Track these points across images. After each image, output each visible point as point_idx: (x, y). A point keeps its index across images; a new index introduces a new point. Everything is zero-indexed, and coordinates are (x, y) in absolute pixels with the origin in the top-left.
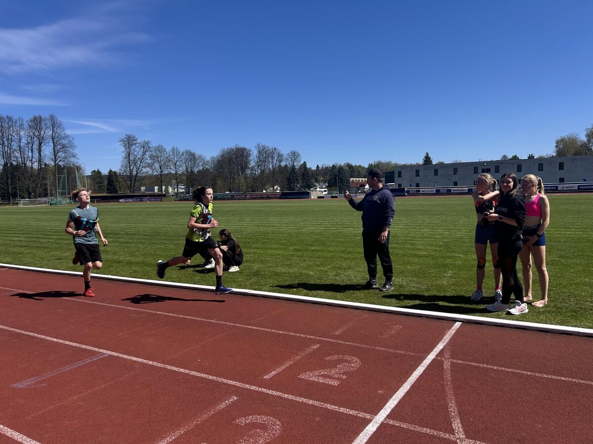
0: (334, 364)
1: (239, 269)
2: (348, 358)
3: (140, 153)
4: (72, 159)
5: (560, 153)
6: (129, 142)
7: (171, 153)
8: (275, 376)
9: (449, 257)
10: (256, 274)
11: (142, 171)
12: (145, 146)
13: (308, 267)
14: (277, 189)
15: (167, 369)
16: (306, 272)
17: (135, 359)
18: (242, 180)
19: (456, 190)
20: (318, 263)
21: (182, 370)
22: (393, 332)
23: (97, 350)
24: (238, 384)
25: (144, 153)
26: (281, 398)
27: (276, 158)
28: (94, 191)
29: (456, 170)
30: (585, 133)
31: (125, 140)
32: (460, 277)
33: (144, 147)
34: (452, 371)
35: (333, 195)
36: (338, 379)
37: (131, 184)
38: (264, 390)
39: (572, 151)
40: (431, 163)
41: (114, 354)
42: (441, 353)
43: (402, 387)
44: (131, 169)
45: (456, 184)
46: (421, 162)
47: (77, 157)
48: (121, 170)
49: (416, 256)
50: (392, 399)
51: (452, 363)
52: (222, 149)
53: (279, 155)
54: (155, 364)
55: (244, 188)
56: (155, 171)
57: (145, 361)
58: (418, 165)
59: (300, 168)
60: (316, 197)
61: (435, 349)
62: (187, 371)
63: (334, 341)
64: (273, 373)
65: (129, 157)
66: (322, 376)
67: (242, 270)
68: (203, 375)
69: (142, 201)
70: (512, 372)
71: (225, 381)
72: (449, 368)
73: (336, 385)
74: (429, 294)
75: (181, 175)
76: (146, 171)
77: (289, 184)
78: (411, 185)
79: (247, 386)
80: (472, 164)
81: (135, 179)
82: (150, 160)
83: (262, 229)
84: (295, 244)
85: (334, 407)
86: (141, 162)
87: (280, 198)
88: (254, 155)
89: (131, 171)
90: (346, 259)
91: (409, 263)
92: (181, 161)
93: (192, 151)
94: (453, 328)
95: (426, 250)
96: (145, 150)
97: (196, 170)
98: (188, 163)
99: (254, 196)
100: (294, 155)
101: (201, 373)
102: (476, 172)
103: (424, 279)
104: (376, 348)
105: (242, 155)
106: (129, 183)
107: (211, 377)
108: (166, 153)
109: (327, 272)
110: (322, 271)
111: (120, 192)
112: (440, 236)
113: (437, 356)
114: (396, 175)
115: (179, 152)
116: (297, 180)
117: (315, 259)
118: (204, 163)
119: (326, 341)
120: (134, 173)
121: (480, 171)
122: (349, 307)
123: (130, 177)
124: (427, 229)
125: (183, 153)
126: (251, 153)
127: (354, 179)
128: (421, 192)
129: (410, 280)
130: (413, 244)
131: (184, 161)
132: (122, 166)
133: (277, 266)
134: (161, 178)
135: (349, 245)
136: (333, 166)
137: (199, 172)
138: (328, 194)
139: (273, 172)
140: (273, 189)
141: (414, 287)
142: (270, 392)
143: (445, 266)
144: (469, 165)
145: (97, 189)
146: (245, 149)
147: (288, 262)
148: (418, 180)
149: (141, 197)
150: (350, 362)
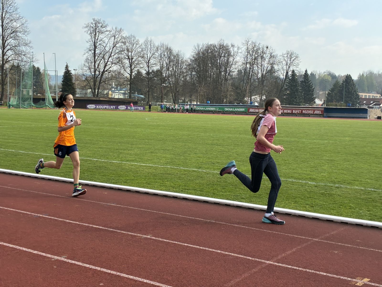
6: (96, 28)
11: (111, 69)
25: (114, 45)
31: (92, 25)
37: (95, 85)
44: (96, 66)
47: (31, 45)
52: (196, 45)
53: (271, 57)
56: (123, 69)
65: (95, 49)
76: (116, 69)
81: (100, 79)
86: (109, 57)
92: (155, 58)
93: (169, 46)
96: (115, 41)
98: (164, 61)
106: (92, 83)
108: (139, 47)
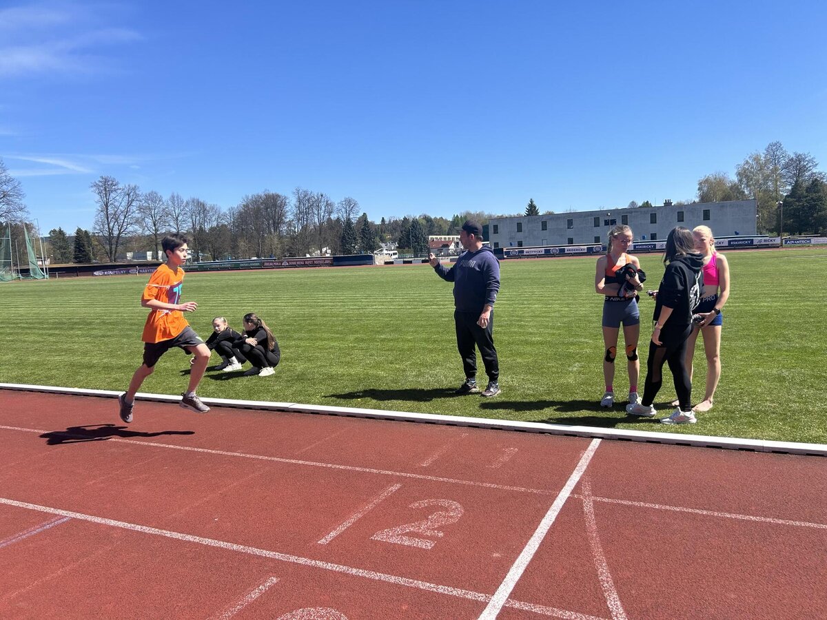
0: (424, 514)
1: (274, 372)
2: (444, 502)
3: (123, 204)
4: (19, 214)
5: (704, 198)
6: (106, 187)
7: (170, 203)
8: (335, 538)
9: (573, 344)
10: (301, 378)
11: (127, 230)
12: (131, 194)
13: (377, 365)
14: (326, 252)
15: (165, 537)
16: (375, 372)
17: (113, 523)
18: (276, 240)
19: (572, 250)
20: (391, 358)
21: (189, 538)
22: (506, 458)
23: (51, 510)
24: (278, 556)
25: (129, 204)
26: (346, 575)
27: (323, 208)
28: (55, 260)
29: (570, 223)
30: (736, 171)
31: (100, 184)
32: (590, 371)
33: (129, 195)
34: (596, 515)
35: (405, 260)
36: (431, 538)
37: (111, 249)
38: (320, 564)
39: (720, 195)
40: (537, 213)
41: (79, 516)
42: (577, 488)
43: (527, 546)
44: (111, 228)
45: (571, 241)
46: (523, 212)
47: (26, 209)
48: (95, 228)
49: (527, 343)
50: (515, 565)
51: (595, 502)
53: (327, 204)
54: (146, 529)
55: (278, 252)
56: (146, 229)
57: (129, 525)
58: (520, 217)
59: (359, 222)
60: (383, 263)
61: (568, 483)
62: (197, 539)
63: (421, 477)
64: (333, 534)
65: (107, 209)
66: (406, 534)
67: (280, 372)
68: (222, 544)
69: (128, 273)
70: (681, 512)
71: (257, 551)
72: (592, 510)
73: (430, 548)
74: (552, 400)
75: (185, 234)
76: (134, 229)
77: (343, 245)
78: (511, 245)
79: (293, 559)
80: (591, 214)
81: (117, 242)
82: (139, 213)
83: (307, 311)
84: (357, 332)
85: (428, 584)
86: (125, 217)
87: (332, 265)
88: (292, 205)
89: (110, 230)
90: (431, 351)
91: (520, 354)
92: (185, 214)
93: (201, 200)
94: (590, 448)
95: (540, 334)
96: (130, 200)
97: (207, 227)
98: (196, 217)
99: (295, 263)
100: (350, 204)
101: (219, 540)
102: (597, 224)
103: (542, 376)
104: (484, 485)
105: (275, 205)
106: (108, 247)
107: (235, 547)
108: (163, 203)
109: (404, 371)
110: (398, 370)
111: (94, 261)
112: (557, 314)
113: (573, 492)
114: (491, 230)
115: (182, 202)
116: (355, 239)
117: (387, 353)
118: (219, 217)
119: (410, 477)
120: (116, 233)
121: (602, 223)
122: (440, 422)
123: (110, 239)
124: (538, 304)
125: (187, 203)
126: (287, 201)
127: (434, 237)
128: (525, 253)
129: (523, 379)
130: (521, 326)
131: (189, 214)
132: (96, 223)
133: (331, 365)
134: (156, 239)
135: (434, 330)
136: (405, 219)
137: (212, 229)
138: (399, 258)
139: (320, 229)
140: (321, 252)
141: (528, 389)
142: (329, 566)
143: (569, 356)
144: (588, 216)
145: (59, 256)
146: (278, 196)
147: (348, 359)
148: (520, 236)
149: (127, 268)
150: (446, 510)
